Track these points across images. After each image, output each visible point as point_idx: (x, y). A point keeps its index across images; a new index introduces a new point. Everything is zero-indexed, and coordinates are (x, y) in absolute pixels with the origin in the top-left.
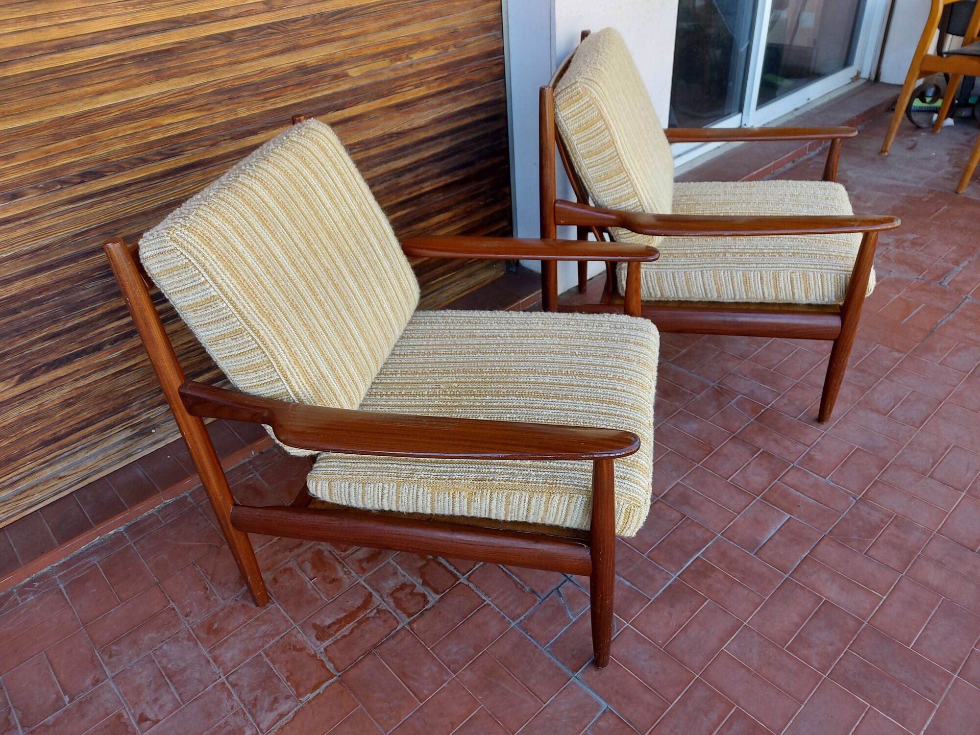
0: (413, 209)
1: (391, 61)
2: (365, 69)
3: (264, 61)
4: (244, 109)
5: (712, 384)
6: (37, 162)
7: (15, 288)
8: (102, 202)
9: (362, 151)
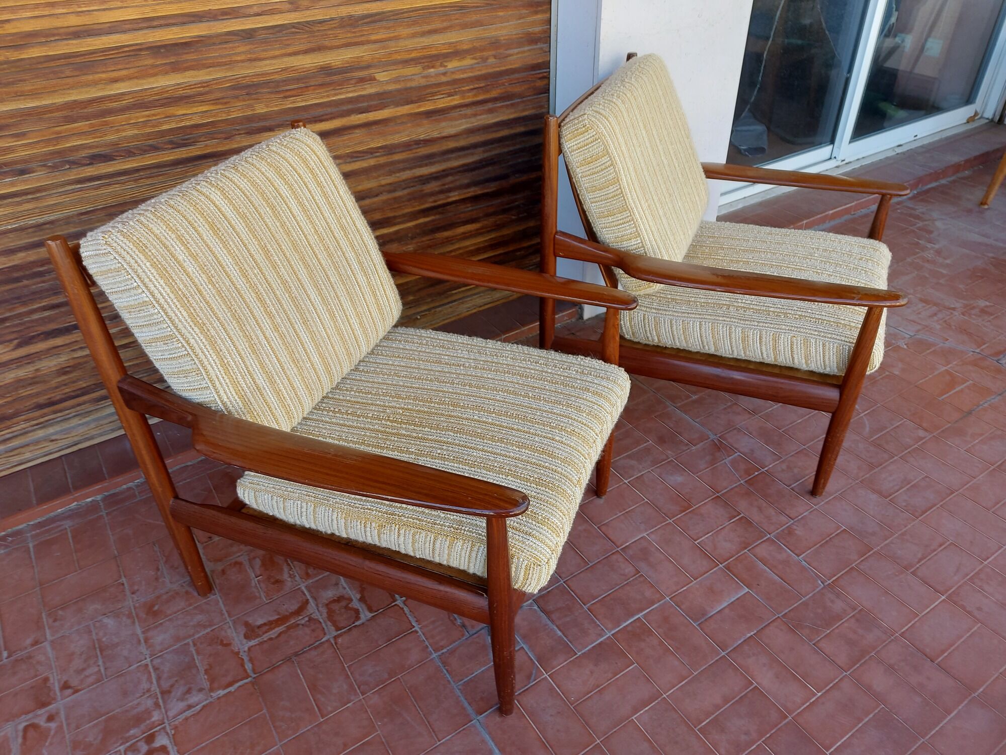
0: (437, 217)
1: (424, 68)
2: (394, 74)
3: (286, 59)
4: (262, 105)
5: (712, 437)
6: (48, 142)
7: (19, 259)
8: (109, 185)
9: (385, 155)
